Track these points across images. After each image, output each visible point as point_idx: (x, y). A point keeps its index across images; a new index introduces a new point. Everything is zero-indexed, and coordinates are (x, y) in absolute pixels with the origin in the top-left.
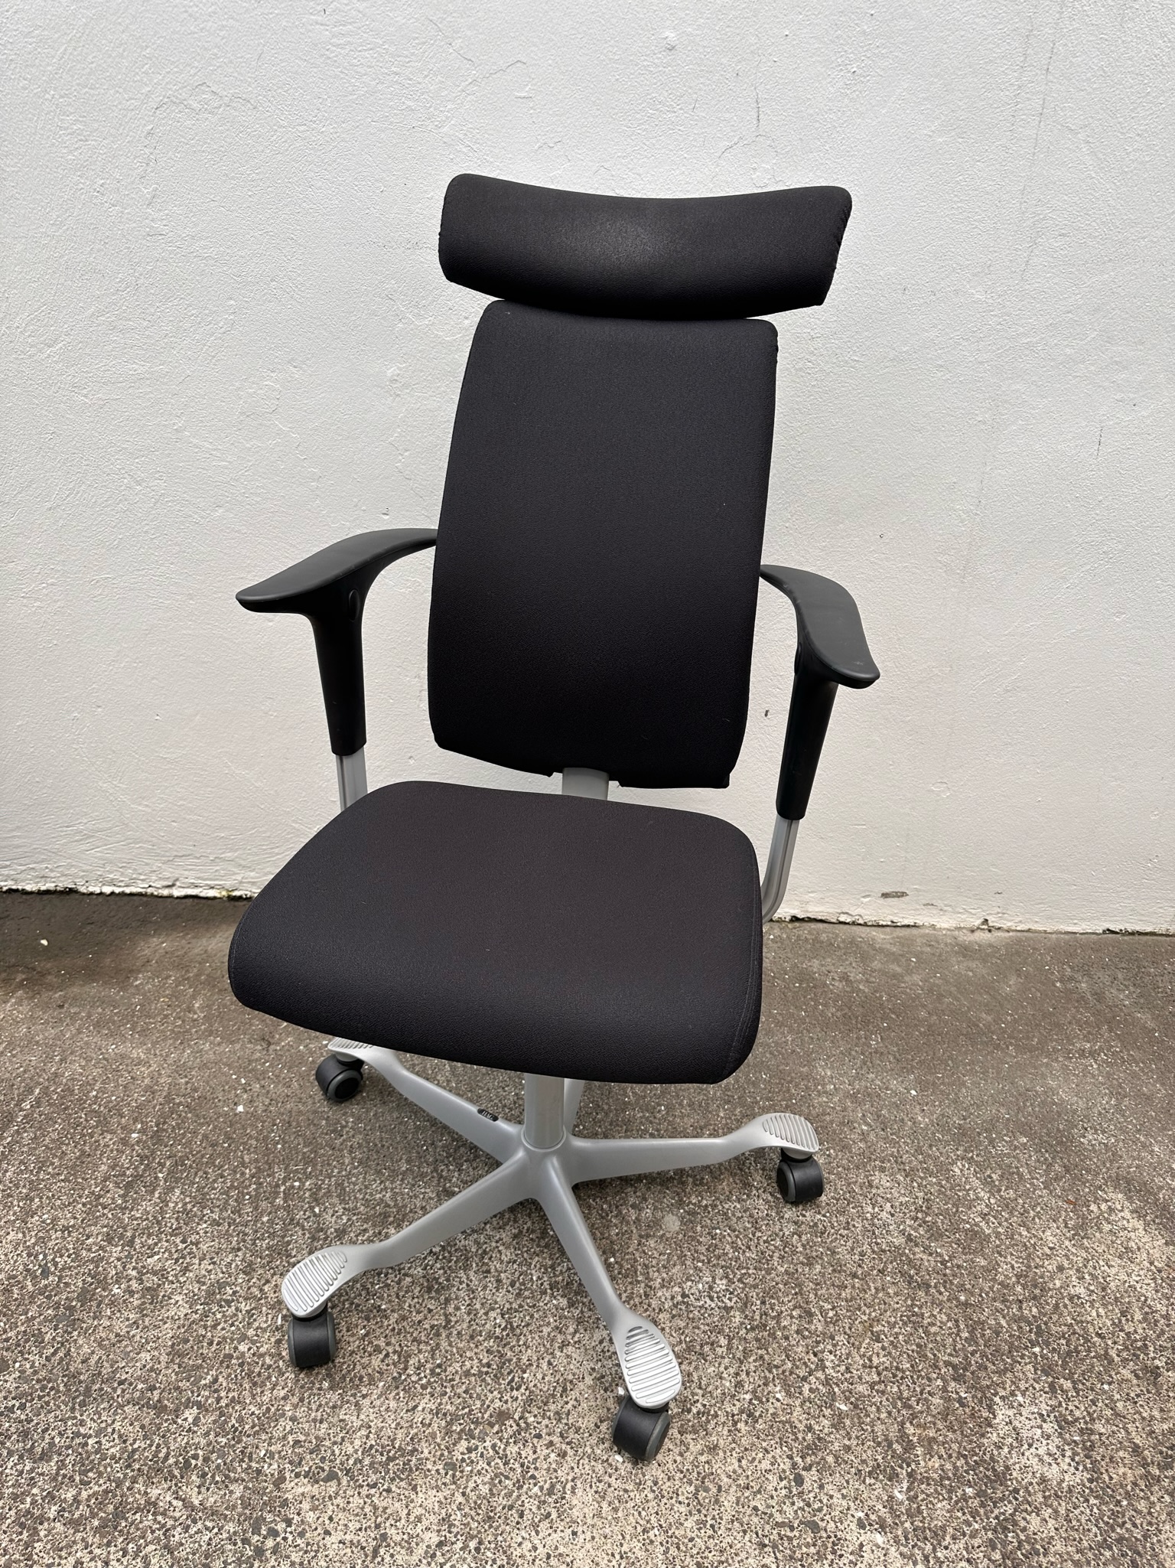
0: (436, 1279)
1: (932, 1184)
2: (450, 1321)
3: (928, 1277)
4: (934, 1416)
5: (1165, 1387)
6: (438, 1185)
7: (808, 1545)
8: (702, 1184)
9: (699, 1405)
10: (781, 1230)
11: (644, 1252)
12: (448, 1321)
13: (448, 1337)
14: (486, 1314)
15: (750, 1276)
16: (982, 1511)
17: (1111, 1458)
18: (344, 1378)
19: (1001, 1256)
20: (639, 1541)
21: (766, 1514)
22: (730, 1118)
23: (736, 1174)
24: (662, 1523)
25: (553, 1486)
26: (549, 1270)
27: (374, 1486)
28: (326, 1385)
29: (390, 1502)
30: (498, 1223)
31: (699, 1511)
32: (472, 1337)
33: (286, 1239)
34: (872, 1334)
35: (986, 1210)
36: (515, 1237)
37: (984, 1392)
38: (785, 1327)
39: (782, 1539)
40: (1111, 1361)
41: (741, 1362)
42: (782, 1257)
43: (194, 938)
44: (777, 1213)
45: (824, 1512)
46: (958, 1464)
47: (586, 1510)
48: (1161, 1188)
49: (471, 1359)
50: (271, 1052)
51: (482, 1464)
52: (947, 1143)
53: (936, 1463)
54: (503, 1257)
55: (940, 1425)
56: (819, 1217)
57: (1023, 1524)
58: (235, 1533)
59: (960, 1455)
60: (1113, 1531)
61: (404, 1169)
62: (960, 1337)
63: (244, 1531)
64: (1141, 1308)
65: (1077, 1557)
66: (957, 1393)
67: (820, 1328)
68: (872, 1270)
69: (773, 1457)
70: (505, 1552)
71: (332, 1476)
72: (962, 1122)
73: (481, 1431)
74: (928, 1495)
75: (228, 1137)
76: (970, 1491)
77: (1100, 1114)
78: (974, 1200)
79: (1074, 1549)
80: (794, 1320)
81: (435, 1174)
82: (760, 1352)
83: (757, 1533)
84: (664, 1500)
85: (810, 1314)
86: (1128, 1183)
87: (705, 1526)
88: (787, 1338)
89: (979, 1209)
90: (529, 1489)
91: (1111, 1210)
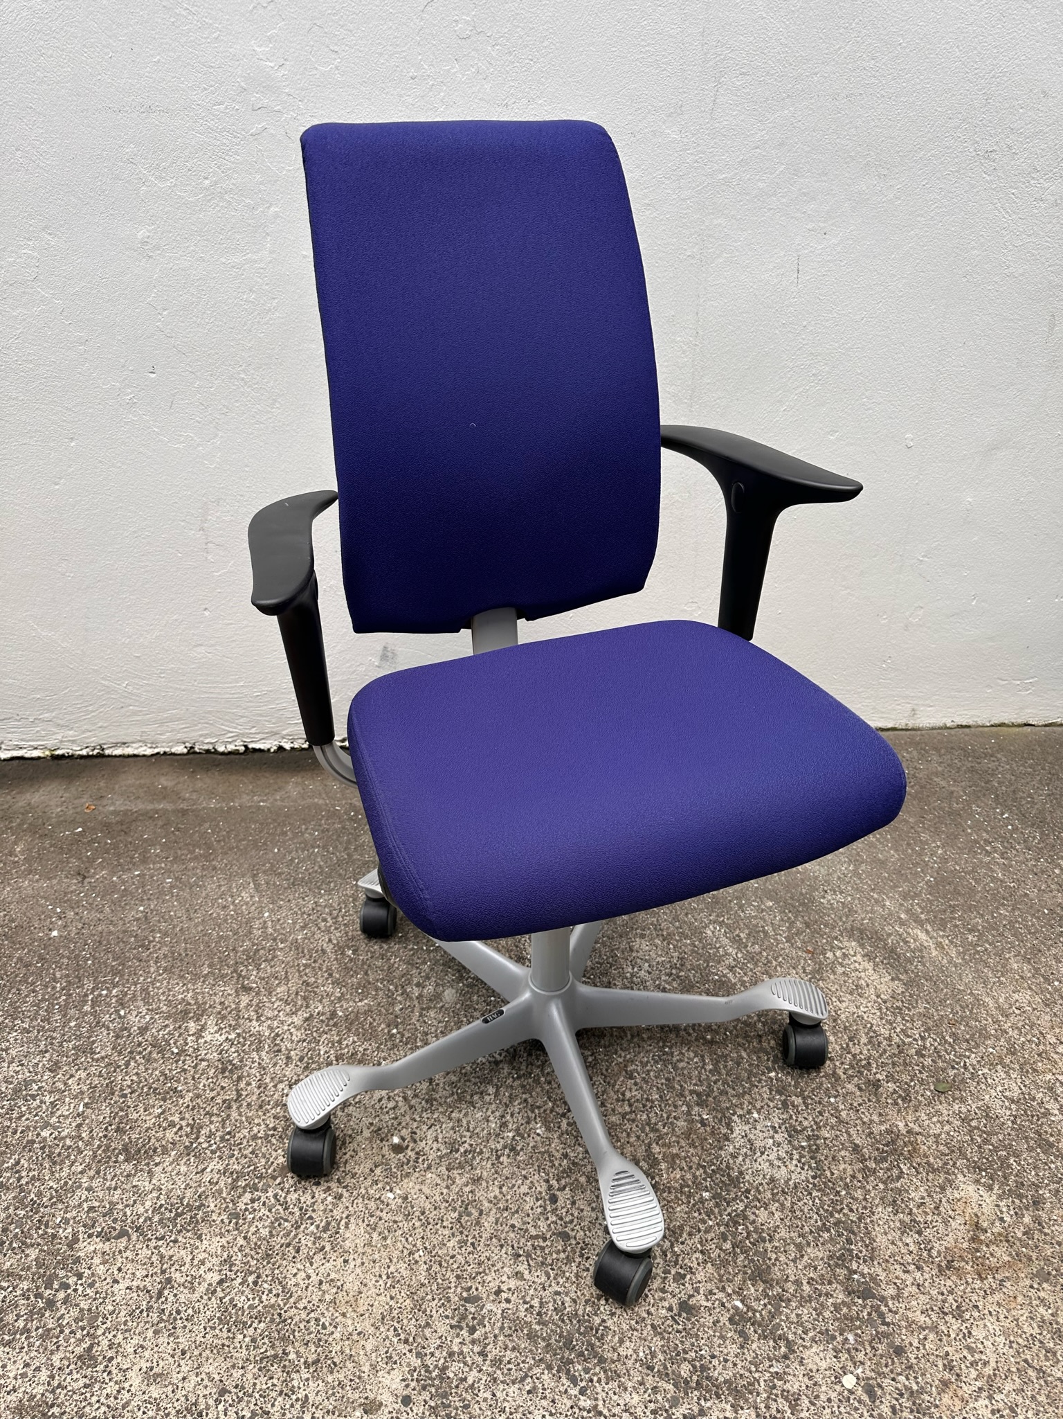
0: (230, 1062)
1: (686, 945)
2: (241, 1095)
4: (678, 1136)
5: (885, 1096)
7: (558, 1252)
9: (466, 1145)
11: (425, 1022)
12: (239, 1095)
13: (238, 1108)
14: (275, 1086)
16: (716, 1210)
17: (834, 1158)
18: (139, 1151)
20: (405, 1262)
21: (521, 1229)
24: (427, 1245)
25: (328, 1224)
26: (336, 1045)
27: (162, 1238)
28: (121, 1158)
29: (176, 1250)
32: (261, 1107)
33: (92, 1039)
35: (733, 963)
36: (307, 1019)
37: (723, 1113)
39: (535, 1249)
40: (838, 1079)
41: (507, 1106)
43: (18, 793)
45: (575, 1223)
46: (698, 1173)
47: (357, 1241)
48: (889, 935)
49: (259, 1125)
50: (86, 884)
51: (264, 1211)
52: (702, 910)
53: (678, 1174)
54: (294, 1037)
55: (683, 1143)
57: (752, 1217)
58: (28, 1290)
59: (699, 1166)
60: (832, 1216)
61: (206, 972)
62: (706, 1070)
63: (38, 1288)
64: (867, 1034)
65: (798, 1240)
66: (700, 1115)
69: (532, 1182)
70: (280, 1283)
71: (123, 1234)
73: (264, 1184)
74: (668, 1202)
75: (41, 958)
76: (706, 1195)
77: (839, 878)
78: (723, 955)
79: (796, 1234)
81: (234, 975)
82: (524, 1096)
83: (513, 1246)
84: (430, 1226)
86: (861, 932)
87: (466, 1244)
89: (727, 962)
90: (306, 1228)
91: (845, 955)
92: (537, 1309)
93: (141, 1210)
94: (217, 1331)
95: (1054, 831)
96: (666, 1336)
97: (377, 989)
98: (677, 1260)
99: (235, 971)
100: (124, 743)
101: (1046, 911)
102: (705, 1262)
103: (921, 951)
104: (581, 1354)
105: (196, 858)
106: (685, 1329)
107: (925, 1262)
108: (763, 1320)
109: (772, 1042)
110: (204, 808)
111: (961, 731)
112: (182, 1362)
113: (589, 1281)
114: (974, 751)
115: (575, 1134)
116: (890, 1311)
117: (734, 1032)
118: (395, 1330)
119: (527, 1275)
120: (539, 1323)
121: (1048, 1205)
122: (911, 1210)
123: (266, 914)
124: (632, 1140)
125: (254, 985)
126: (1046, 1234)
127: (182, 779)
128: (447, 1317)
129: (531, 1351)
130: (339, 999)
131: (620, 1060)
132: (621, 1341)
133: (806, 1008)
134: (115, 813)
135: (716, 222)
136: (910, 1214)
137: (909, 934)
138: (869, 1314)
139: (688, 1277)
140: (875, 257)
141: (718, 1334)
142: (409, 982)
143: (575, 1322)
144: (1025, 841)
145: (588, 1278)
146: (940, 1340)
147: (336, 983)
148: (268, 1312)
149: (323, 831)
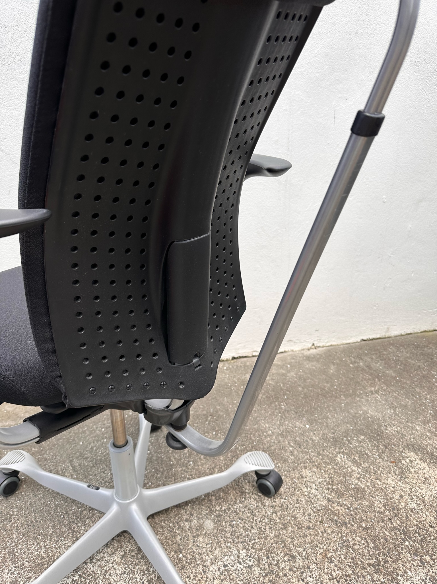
1: (330, 469)
3: (344, 519)
6: (73, 537)
8: (220, 498)
10: (266, 513)
15: (257, 544)
19: (373, 497)
22: (226, 460)
23: (236, 489)
26: (146, 572)
30: (112, 551)
34: (328, 559)
35: (358, 476)
37: (392, 576)
38: (283, 569)
42: (270, 528)
44: (262, 504)
54: (117, 571)
56: (282, 500)
61: (51, 532)
62: (370, 547)
67: (301, 564)
68: (316, 523)
77: (389, 418)
78: (351, 472)
80: (286, 563)
81: (70, 531)
85: (294, 557)
86: (413, 446)
88: (286, 575)
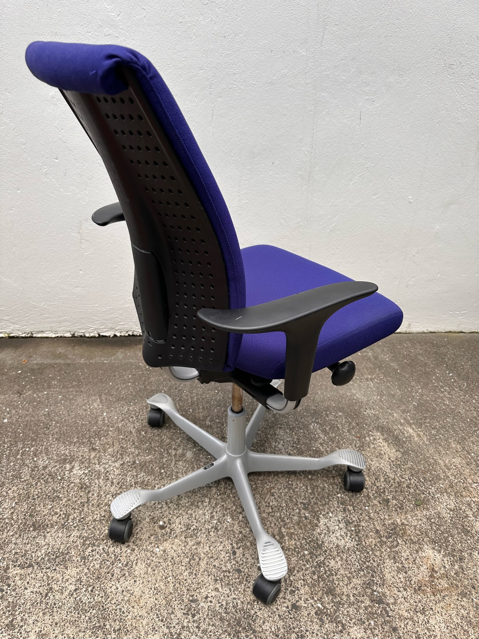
0: (85, 484)
2: (89, 500)
4: (294, 524)
5: (391, 506)
7: (235, 579)
9: (194, 526)
11: (177, 467)
12: (88, 500)
13: (88, 506)
14: (105, 496)
16: (311, 560)
17: (367, 536)
18: (40, 526)
20: (163, 582)
21: (219, 567)
24: (174, 574)
25: (128, 563)
27: (49, 568)
28: (31, 529)
29: (55, 574)
31: (190, 568)
32: (98, 506)
33: (20, 472)
36: (122, 465)
39: (225, 577)
40: (370, 498)
41: (214, 508)
45: (244, 565)
46: (303, 542)
47: (141, 571)
48: (395, 430)
49: (97, 514)
50: (21, 397)
51: (98, 556)
52: (308, 416)
53: (293, 542)
55: (296, 527)
57: (327, 564)
59: (303, 538)
60: (365, 564)
64: (384, 477)
65: (349, 575)
66: (304, 514)
69: (224, 545)
70: (104, 591)
71: (31, 565)
72: (315, 408)
73: (98, 543)
74: (288, 555)
76: (306, 552)
79: (348, 572)
82: (222, 503)
83: (214, 576)
84: (176, 565)
87: (192, 574)
89: (320, 441)
90: (117, 565)
91: (374, 439)
92: (224, 606)
93: (40, 554)
94: (73, 614)
95: (473, 382)
96: (285, 620)
97: (155, 451)
98: (291, 584)
99: (89, 441)
100: (42, 332)
101: (468, 420)
102: (305, 585)
103: (410, 438)
104: (245, 628)
105: (73, 387)
106: (294, 617)
107: (408, 587)
108: (331, 613)
109: (340, 480)
110: (78, 363)
111: (431, 334)
112: (55, 629)
113: (250, 593)
114: (437, 344)
115: (246, 522)
116: (391, 610)
117: (322, 475)
118: (157, 615)
119: (220, 590)
120: (225, 613)
121: (466, 560)
122: (402, 561)
123: (105, 414)
124: (273, 525)
125: (98, 448)
126: (465, 574)
127: (68, 349)
128: (182, 609)
129: (221, 626)
130: (137, 455)
131: (268, 487)
132: (264, 623)
133: (356, 463)
134: (37, 364)
135: (322, 95)
136: (402, 563)
137: (404, 429)
138: (381, 611)
139: (296, 592)
140: (396, 113)
141: (309, 620)
142: (171, 448)
143: (242, 613)
144: (459, 387)
145: (249, 591)
146: (414, 625)
147: (136, 447)
148: (98, 605)
149: (133, 375)
